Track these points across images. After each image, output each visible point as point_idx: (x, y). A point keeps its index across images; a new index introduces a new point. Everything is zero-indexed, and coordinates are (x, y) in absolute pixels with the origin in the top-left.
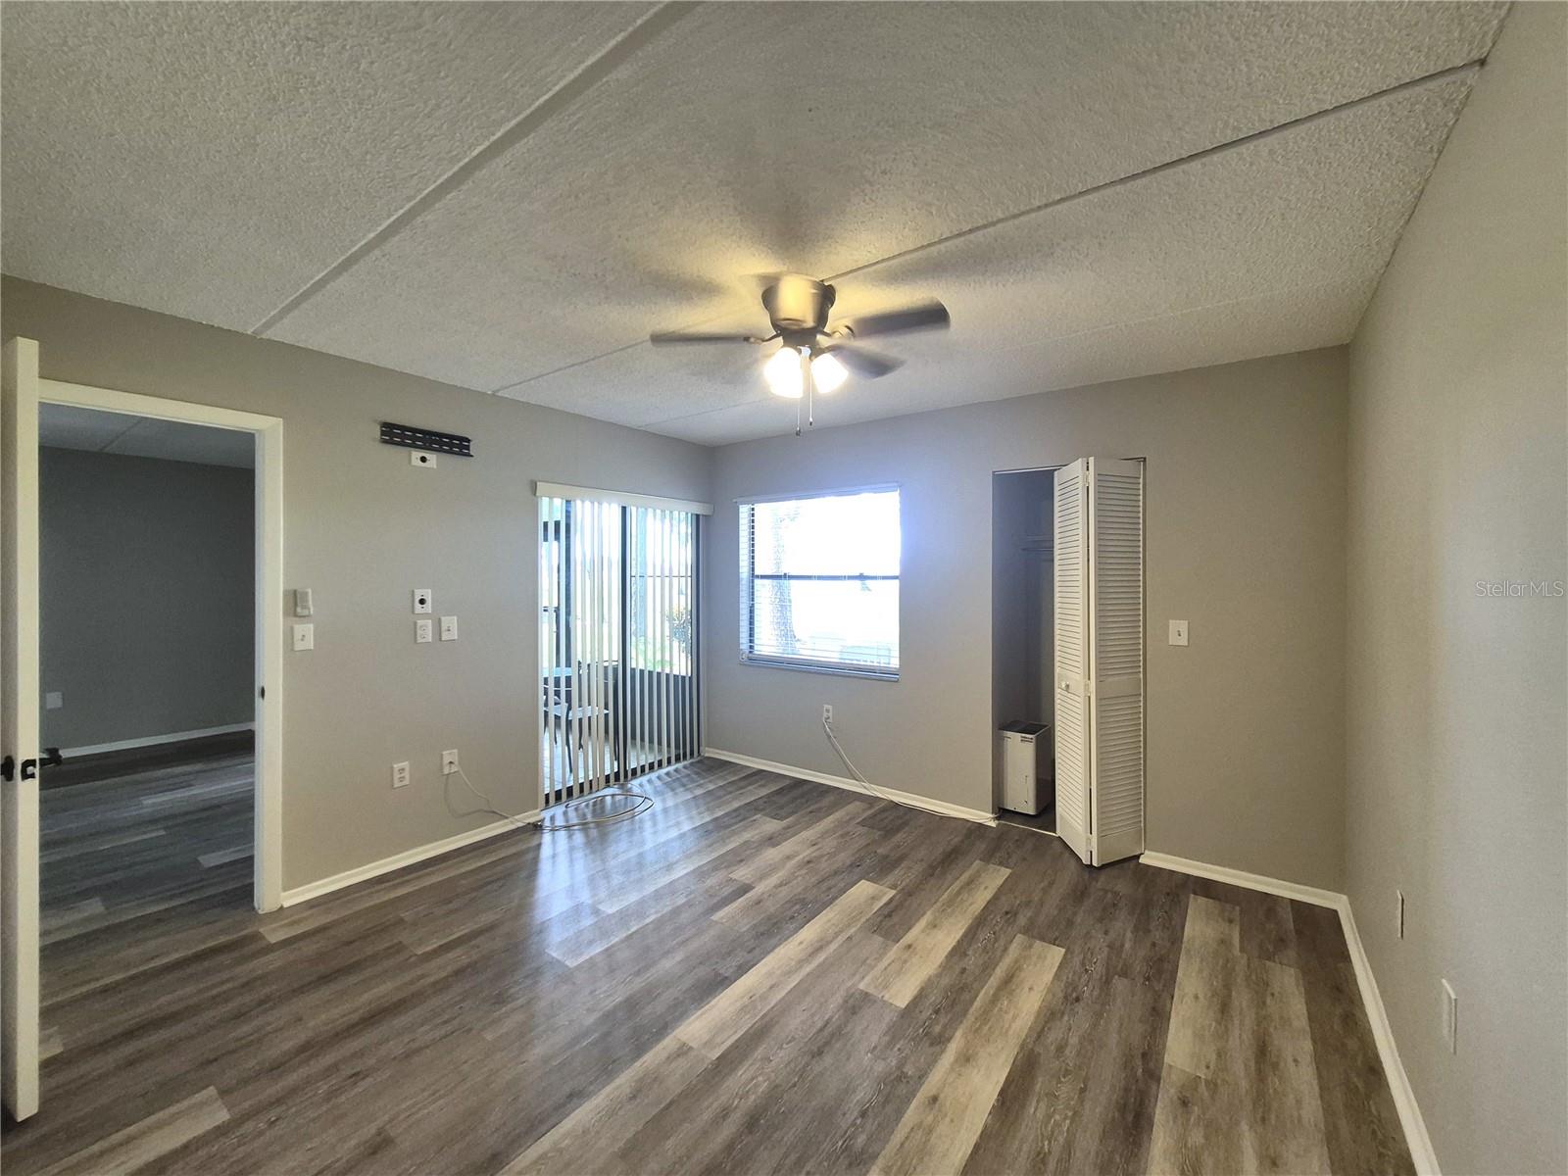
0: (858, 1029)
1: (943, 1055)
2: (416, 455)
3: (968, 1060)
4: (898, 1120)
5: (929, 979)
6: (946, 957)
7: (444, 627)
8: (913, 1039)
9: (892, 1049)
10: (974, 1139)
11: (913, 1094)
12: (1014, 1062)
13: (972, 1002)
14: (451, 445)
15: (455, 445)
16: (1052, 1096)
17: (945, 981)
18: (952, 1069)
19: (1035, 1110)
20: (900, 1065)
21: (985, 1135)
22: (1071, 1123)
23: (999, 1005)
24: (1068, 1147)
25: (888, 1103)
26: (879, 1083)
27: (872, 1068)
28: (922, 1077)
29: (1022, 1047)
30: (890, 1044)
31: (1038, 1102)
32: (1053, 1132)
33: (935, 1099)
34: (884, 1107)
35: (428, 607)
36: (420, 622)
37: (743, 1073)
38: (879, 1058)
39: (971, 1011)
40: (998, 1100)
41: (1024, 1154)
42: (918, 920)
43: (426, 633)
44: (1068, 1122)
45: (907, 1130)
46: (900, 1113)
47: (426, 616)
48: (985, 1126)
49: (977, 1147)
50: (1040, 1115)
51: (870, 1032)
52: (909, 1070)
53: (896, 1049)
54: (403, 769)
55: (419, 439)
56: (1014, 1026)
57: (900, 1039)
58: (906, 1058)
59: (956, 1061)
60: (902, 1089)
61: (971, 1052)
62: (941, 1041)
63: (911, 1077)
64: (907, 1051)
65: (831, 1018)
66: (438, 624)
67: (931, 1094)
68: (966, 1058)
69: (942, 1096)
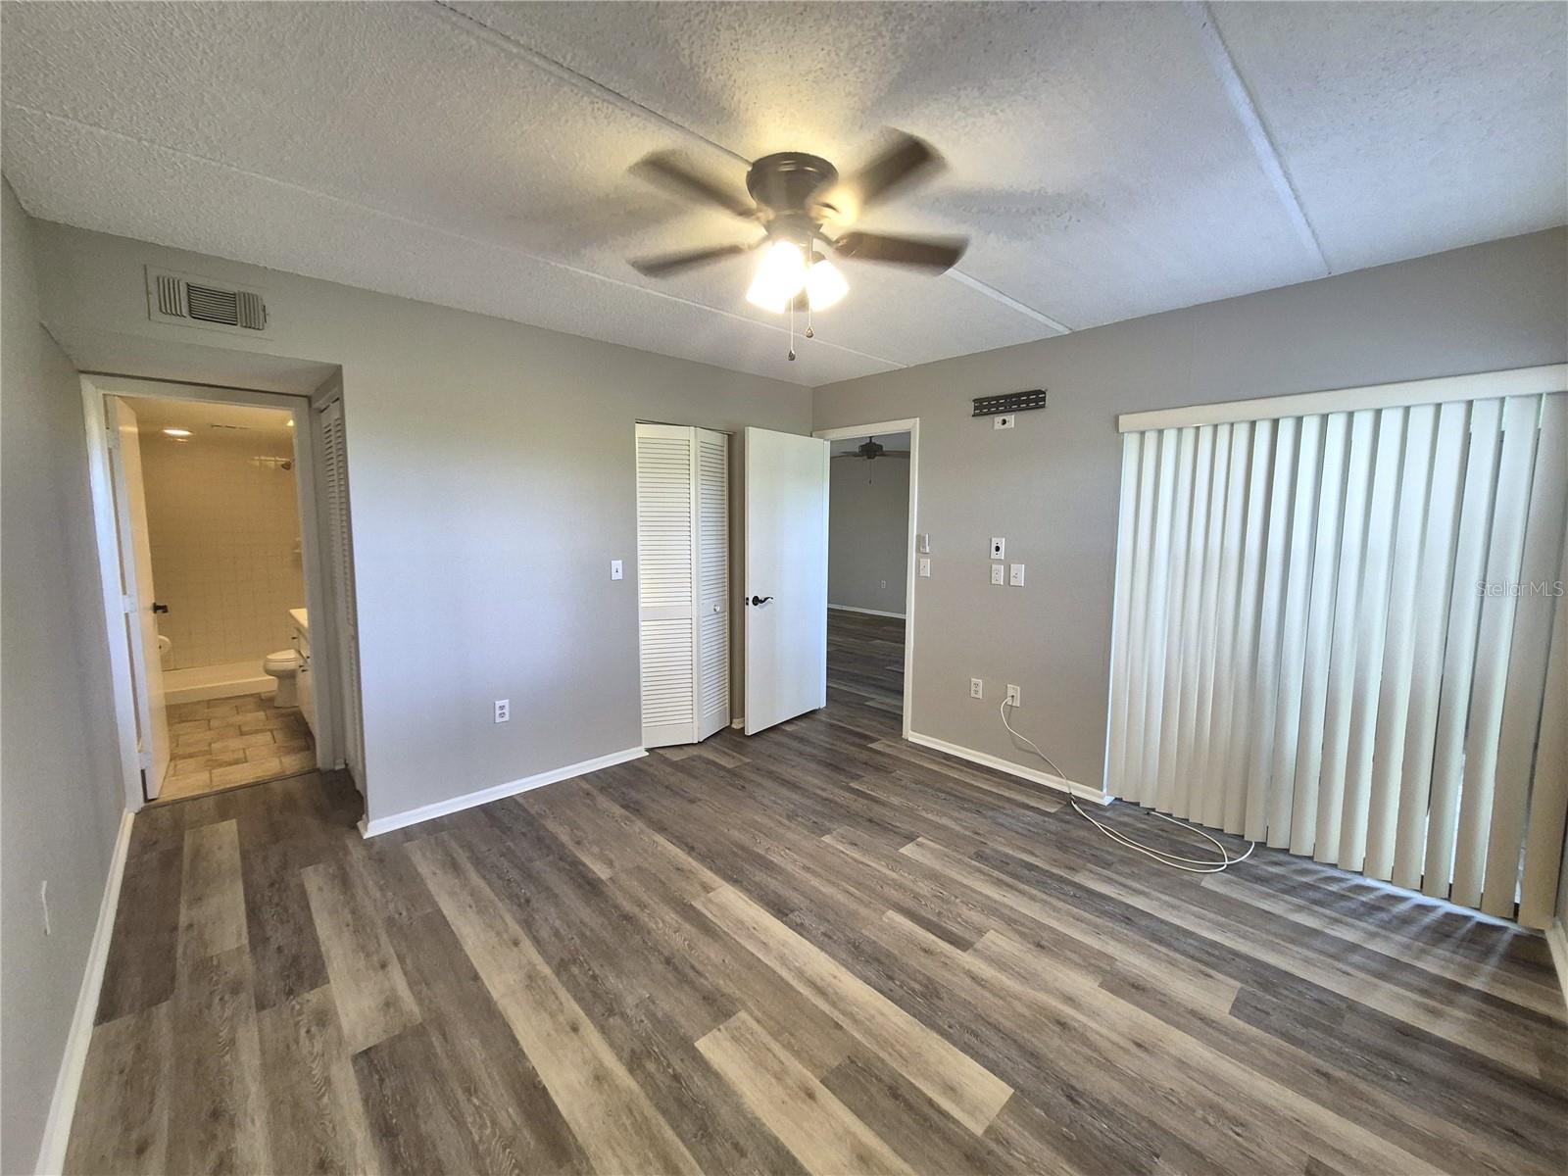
0: (683, 998)
1: (616, 1058)
2: (999, 419)
3: (597, 1078)
4: (575, 997)
5: (734, 1093)
6: (777, 1139)
7: (1013, 574)
8: (649, 1038)
9: (645, 1014)
10: (523, 1043)
11: (589, 1013)
12: (568, 1127)
13: (675, 1128)
14: (1027, 402)
15: (1031, 400)
16: (509, 1143)
17: (724, 1112)
18: (595, 1057)
19: (509, 1114)
20: (623, 1015)
21: (520, 1055)
22: (473, 1141)
23: (658, 1165)
24: (459, 1122)
25: (594, 997)
26: (615, 994)
27: (632, 993)
28: (604, 1030)
29: (580, 1149)
30: (652, 1016)
31: (514, 1123)
32: (481, 1117)
33: (575, 1029)
34: (591, 992)
35: (1002, 554)
36: (994, 567)
37: (671, 917)
38: (641, 1002)
39: (662, 1121)
40: (540, 1082)
41: (484, 1076)
42: (880, 1135)
43: (999, 578)
44: (477, 1138)
45: (563, 1000)
46: (579, 1000)
47: (999, 561)
48: (528, 1060)
49: (516, 1042)
50: (502, 1116)
51: (674, 1004)
52: (614, 1021)
53: (643, 1018)
54: (978, 686)
55: (1002, 405)
56: (615, 1162)
57: (653, 1025)
58: (629, 1024)
59: (601, 1064)
60: (599, 1009)
61: (606, 1087)
62: (634, 1063)
63: (606, 1020)
64: (636, 1027)
65: (706, 979)
66: (1008, 570)
67: (581, 1030)
68: (600, 1078)
69: (575, 1037)
